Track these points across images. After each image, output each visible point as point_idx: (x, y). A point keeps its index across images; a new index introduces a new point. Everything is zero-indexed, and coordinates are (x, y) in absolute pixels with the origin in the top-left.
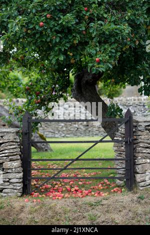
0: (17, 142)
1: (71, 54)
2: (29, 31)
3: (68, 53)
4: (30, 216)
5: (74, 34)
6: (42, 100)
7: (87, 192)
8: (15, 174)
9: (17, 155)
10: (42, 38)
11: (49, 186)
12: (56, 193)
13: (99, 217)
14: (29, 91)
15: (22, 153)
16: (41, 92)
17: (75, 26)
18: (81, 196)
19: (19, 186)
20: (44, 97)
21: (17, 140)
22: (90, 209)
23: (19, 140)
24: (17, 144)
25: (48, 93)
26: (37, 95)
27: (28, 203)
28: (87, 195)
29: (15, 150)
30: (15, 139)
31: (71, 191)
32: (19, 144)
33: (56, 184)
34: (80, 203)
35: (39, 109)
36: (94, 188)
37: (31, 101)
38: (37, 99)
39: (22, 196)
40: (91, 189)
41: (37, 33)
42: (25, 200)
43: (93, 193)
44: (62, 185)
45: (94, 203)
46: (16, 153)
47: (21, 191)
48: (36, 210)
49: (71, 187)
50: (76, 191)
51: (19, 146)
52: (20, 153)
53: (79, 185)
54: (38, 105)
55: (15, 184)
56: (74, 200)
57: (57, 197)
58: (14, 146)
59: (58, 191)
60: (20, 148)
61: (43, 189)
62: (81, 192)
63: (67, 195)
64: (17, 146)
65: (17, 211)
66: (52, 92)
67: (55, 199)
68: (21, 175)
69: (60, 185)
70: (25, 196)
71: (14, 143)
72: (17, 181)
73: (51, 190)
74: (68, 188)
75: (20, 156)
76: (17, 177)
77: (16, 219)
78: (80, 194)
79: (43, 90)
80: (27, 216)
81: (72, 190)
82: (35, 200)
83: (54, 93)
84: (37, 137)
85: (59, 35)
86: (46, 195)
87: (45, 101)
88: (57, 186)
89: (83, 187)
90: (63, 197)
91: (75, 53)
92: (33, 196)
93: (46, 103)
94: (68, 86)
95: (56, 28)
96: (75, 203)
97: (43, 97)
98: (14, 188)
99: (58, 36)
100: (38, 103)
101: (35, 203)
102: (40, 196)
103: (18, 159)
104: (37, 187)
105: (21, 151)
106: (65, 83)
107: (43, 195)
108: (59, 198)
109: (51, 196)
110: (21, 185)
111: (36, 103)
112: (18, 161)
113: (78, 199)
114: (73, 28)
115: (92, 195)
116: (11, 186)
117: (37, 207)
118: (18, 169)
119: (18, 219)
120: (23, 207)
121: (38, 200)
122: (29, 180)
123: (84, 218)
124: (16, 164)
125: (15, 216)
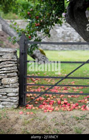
0: (15, 61)
4: (23, 127)
6: (41, 23)
7: (74, 105)
8: (12, 89)
9: (14, 72)
11: (43, 98)
12: (48, 105)
13: (84, 130)
14: (30, 16)
15: (19, 70)
16: (40, 17)
18: (69, 110)
19: (16, 99)
20: (43, 21)
21: (14, 60)
22: (76, 122)
23: (16, 59)
24: (14, 62)
25: (47, 17)
26: (37, 19)
27: (22, 114)
28: (74, 108)
29: (12, 68)
30: (13, 58)
31: (60, 104)
32: (16, 62)
33: (48, 97)
34: (68, 116)
35: (39, 31)
36: (80, 102)
37: (32, 24)
38: (37, 22)
39: (18, 108)
40: (78, 102)
42: (20, 112)
43: (80, 107)
44: (54, 98)
45: (80, 117)
46: (13, 71)
47: (17, 103)
48: (28, 122)
49: (61, 100)
50: (65, 104)
51: (16, 65)
52: (17, 70)
53: (68, 98)
54: (38, 27)
55: (11, 98)
56: (63, 113)
57: (48, 110)
58: (11, 65)
59: (50, 104)
60: (17, 66)
61: (37, 101)
62: (70, 105)
63: (57, 108)
64: (14, 65)
65: (12, 122)
66: (50, 17)
67: (46, 111)
68: (17, 90)
69: (52, 98)
70: (20, 108)
71: (12, 62)
72: (14, 94)
73: (44, 103)
74: (58, 101)
75: (17, 72)
76: (13, 91)
78: (68, 107)
79: (42, 15)
80: (21, 127)
81: (62, 103)
82: (28, 113)
83: (51, 18)
84: (38, 52)
86: (39, 107)
87: (43, 24)
88: (49, 99)
89: (71, 100)
90: (53, 110)
92: (28, 108)
93: (44, 26)
94: (63, 12)
96: (63, 116)
97: (41, 21)
98: (11, 101)
100: (38, 26)
101: (28, 115)
102: (34, 108)
103: (15, 76)
104: (32, 99)
105: (18, 69)
106: (61, 9)
107: (36, 108)
108: (50, 111)
109: (43, 109)
110: (18, 98)
111: (36, 26)
112: (15, 78)
113: (66, 113)
115: (79, 109)
116: (8, 99)
117: (30, 119)
118: (15, 84)
119: (12, 130)
120: (17, 119)
121: (31, 113)
122: (24, 94)
123: (70, 130)
124: (13, 80)
125: (10, 126)
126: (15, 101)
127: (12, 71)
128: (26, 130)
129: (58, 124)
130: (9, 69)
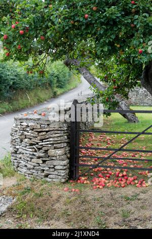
1: (118, 46)
2: (76, 24)
3: (116, 44)
4: (64, 207)
5: (119, 27)
7: (131, 179)
8: (59, 161)
10: (88, 30)
13: (133, 213)
15: (70, 140)
17: (120, 18)
21: (62, 129)
22: (125, 203)
23: (66, 128)
24: (63, 132)
27: (66, 192)
29: (59, 139)
30: (61, 127)
31: (118, 177)
32: (66, 131)
34: (117, 196)
36: (141, 174)
39: (66, 182)
41: (83, 25)
42: (65, 189)
45: (130, 197)
46: (60, 142)
48: (71, 202)
50: (124, 176)
51: (66, 134)
52: (67, 140)
55: (59, 171)
56: (113, 191)
57: (98, 186)
58: (58, 135)
60: (68, 135)
64: (63, 134)
65: (53, 201)
67: (96, 188)
68: (65, 162)
71: (59, 132)
72: (61, 167)
76: (61, 164)
77: (50, 210)
80: (62, 207)
81: (120, 175)
82: (74, 190)
85: (104, 26)
90: (104, 186)
91: (122, 45)
95: (101, 20)
96: (112, 195)
98: (59, 174)
99: (103, 28)
103: (62, 148)
105: (68, 138)
108: (101, 187)
109: (94, 184)
114: (118, 20)
116: (56, 173)
117: (73, 198)
118: (62, 157)
119: (52, 210)
120: (60, 197)
121: (77, 190)
122: (75, 167)
123: (117, 213)
124: (60, 152)
125: (50, 205)
126: (63, 175)
127: (58, 142)
128: (67, 211)
129: (103, 205)
130: (56, 139)
